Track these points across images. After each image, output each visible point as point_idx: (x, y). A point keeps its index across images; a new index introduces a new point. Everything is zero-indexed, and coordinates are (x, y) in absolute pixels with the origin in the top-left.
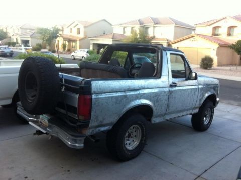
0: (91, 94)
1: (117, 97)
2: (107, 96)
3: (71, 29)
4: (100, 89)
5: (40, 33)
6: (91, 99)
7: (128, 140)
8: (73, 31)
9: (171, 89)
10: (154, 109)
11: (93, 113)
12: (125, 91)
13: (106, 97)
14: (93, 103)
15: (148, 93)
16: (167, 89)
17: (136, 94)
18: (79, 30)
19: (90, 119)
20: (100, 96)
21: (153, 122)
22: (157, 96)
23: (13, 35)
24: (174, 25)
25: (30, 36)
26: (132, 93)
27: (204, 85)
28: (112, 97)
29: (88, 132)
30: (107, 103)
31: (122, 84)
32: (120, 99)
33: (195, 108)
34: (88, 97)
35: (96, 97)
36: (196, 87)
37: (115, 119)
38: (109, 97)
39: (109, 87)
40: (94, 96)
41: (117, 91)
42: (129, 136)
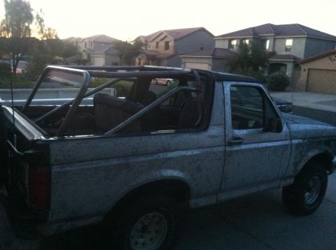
5: (118, 48)
6: (50, 174)
7: (142, 237)
8: (159, 46)
9: (228, 149)
12: (125, 157)
15: (178, 157)
16: (221, 149)
18: (167, 43)
21: (192, 206)
22: (199, 162)
23: (84, 51)
24: (306, 36)
25: (105, 52)
27: (303, 139)
33: (285, 178)
35: (59, 170)
36: (287, 142)
42: (144, 230)
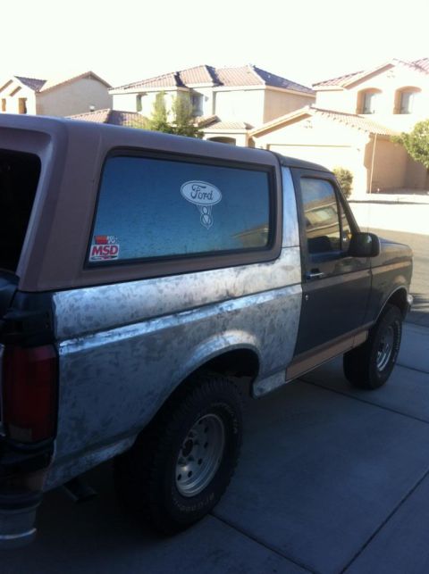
0: (52, 341)
1: (148, 339)
2: (116, 339)
3: (4, 101)
4: (89, 318)
6: (56, 360)
8: (7, 106)
10: (262, 355)
11: (63, 411)
12: (175, 313)
13: (112, 345)
14: (63, 375)
16: (297, 289)
17: (211, 319)
18: (23, 102)
19: (54, 434)
20: (88, 345)
21: (257, 393)
22: (272, 316)
24: (264, 86)
26: (199, 316)
28: (134, 341)
29: (49, 479)
30: (117, 365)
31: (166, 291)
32: (160, 342)
34: (43, 353)
35: (72, 350)
37: (143, 413)
38: (121, 343)
39: (123, 307)
40: (66, 348)
41: (148, 319)
